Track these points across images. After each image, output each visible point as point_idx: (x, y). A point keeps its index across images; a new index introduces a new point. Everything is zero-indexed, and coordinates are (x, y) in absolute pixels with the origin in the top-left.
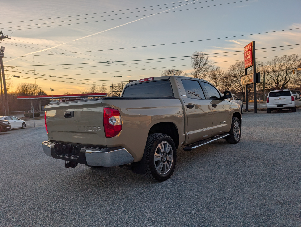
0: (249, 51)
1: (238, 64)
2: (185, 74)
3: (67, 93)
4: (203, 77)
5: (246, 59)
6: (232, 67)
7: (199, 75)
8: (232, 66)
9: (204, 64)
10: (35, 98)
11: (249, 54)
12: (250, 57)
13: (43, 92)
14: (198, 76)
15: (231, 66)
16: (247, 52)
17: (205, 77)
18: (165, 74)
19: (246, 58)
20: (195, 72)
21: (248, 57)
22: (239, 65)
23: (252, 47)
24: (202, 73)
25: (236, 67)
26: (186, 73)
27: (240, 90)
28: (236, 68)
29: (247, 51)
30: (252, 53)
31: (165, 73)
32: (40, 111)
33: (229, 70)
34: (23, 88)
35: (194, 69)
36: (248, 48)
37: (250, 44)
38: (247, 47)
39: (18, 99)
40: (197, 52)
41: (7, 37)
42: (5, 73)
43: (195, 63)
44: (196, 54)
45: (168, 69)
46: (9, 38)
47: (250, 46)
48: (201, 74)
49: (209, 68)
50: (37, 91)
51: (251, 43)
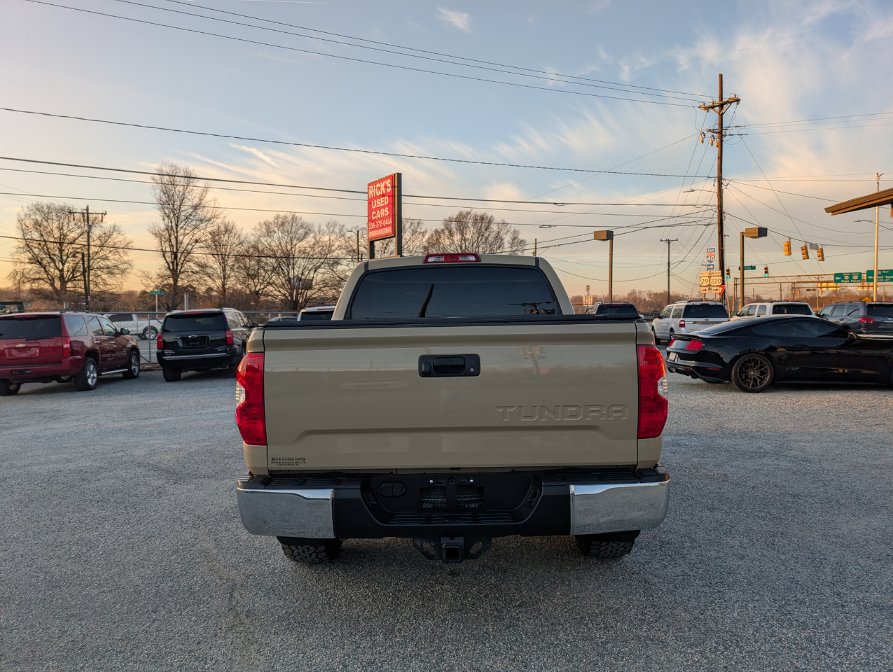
0: (384, 195)
1: (280, 220)
2: (114, 229)
4: (190, 247)
5: (375, 215)
6: (264, 227)
7: (176, 238)
8: (265, 223)
9: (196, 207)
11: (383, 203)
12: (387, 212)
14: (173, 241)
15: (260, 224)
16: (377, 197)
17: (196, 246)
18: (33, 217)
19: (374, 212)
20: (163, 227)
21: (382, 213)
22: (283, 224)
23: (393, 187)
24: (187, 232)
25: (276, 229)
26: (114, 226)
27: (284, 295)
28: (275, 232)
29: (378, 194)
30: (393, 204)
31: (31, 213)
33: (254, 232)
35: (161, 219)
36: (383, 189)
37: (386, 178)
38: (378, 185)
40: (171, 166)
43: (164, 198)
44: (166, 170)
45: (45, 202)
47: (389, 185)
48: (185, 235)
49: (209, 220)
51: (392, 177)
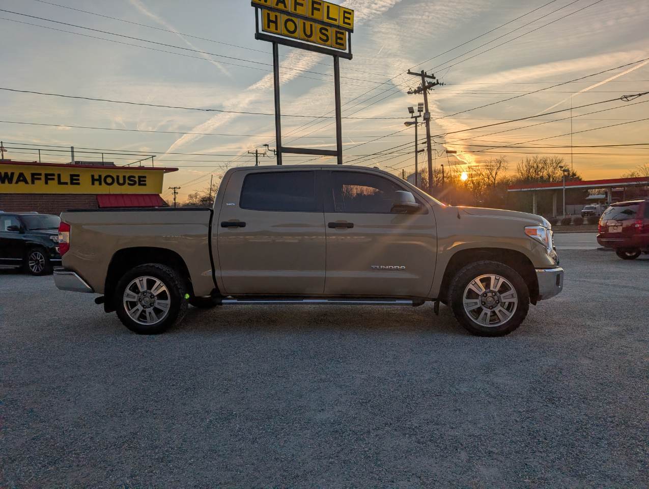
3: (631, 175)
10: (529, 189)
13: (574, 175)
32: (554, 216)
34: (530, 167)
39: (509, 190)
41: (438, 83)
42: (432, 147)
46: (440, 84)
50: (559, 173)
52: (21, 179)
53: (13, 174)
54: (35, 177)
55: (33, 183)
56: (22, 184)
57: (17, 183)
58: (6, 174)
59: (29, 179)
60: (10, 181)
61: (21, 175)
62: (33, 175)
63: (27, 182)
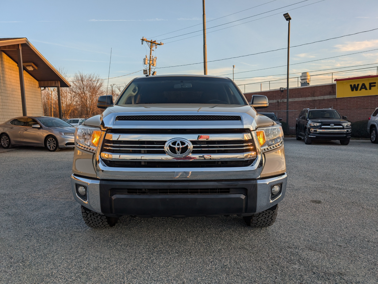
52: (363, 87)
53: (358, 85)
54: (372, 85)
55: (370, 89)
56: (363, 90)
57: (360, 90)
58: (355, 85)
59: (368, 86)
60: (357, 90)
61: (363, 85)
62: (370, 84)
63: (366, 89)
